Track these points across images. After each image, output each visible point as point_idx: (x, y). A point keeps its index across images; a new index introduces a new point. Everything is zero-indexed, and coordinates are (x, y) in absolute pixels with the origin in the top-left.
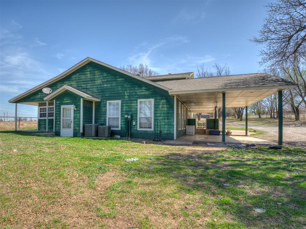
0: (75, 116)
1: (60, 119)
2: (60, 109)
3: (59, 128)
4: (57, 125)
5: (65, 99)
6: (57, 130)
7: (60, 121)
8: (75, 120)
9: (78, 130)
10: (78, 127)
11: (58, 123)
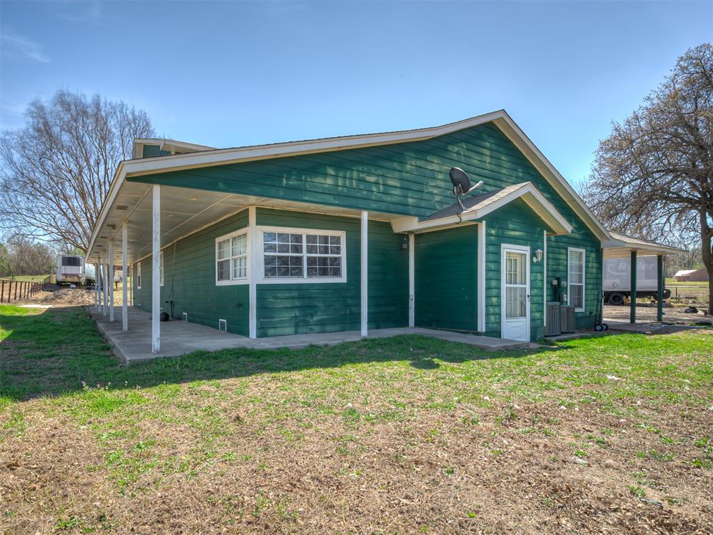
0: (532, 279)
1: (499, 288)
2: (498, 254)
3: (497, 317)
4: (491, 310)
5: (511, 226)
6: (490, 325)
7: (499, 296)
8: (533, 292)
9: (538, 321)
10: (538, 311)
11: (494, 300)
